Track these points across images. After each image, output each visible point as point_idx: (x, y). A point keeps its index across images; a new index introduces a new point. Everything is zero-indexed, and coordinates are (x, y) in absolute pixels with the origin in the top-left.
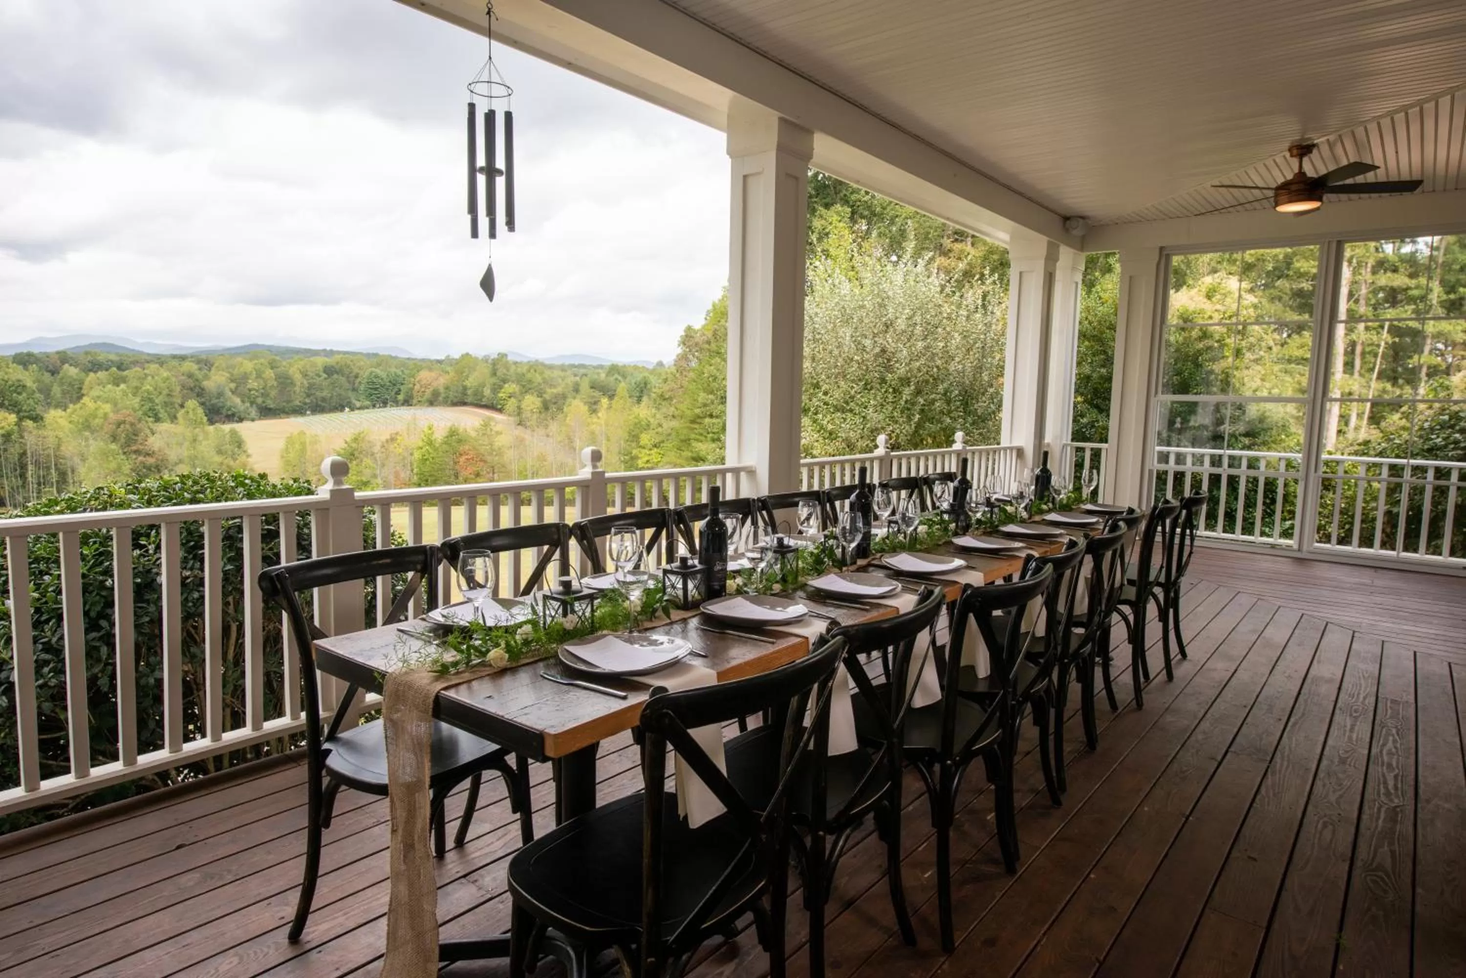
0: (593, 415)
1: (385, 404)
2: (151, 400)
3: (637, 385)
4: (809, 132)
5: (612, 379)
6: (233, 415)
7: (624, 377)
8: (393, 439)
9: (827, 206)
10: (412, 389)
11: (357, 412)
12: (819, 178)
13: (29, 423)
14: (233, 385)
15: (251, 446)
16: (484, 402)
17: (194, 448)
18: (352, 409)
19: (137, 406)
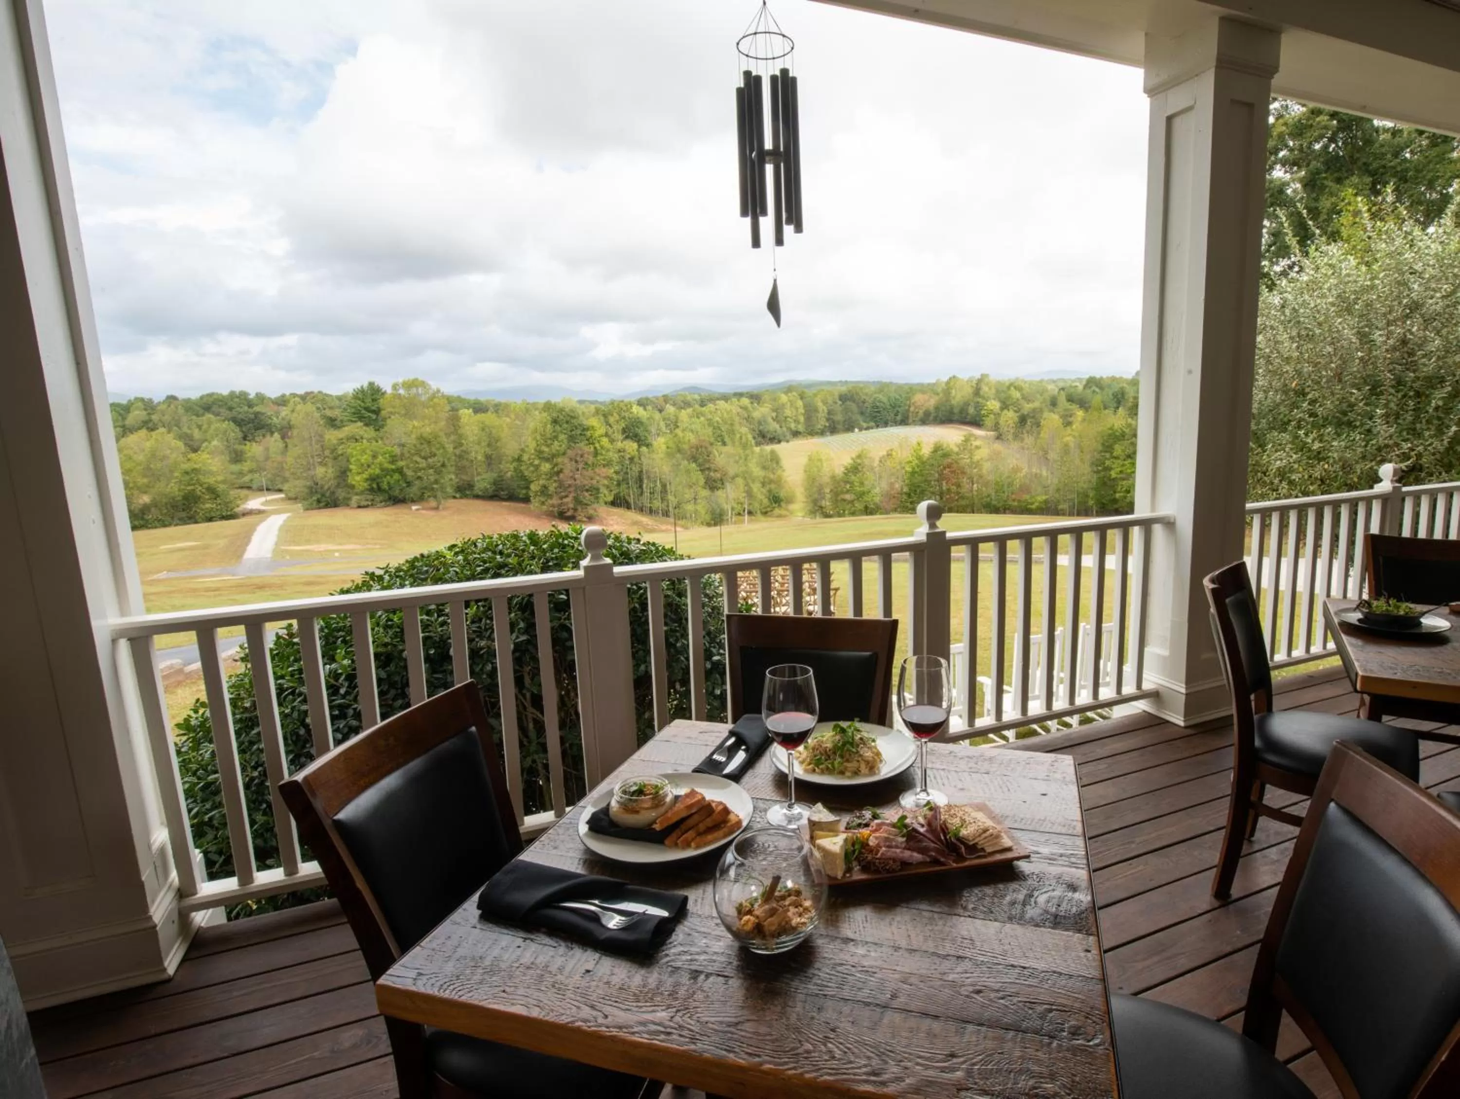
0: (1068, 428)
1: (886, 424)
2: (719, 428)
3: (1115, 395)
4: (1273, 33)
5: (1088, 391)
6: (774, 438)
7: (1101, 388)
8: (889, 455)
9: (1339, 181)
10: (908, 411)
11: (864, 432)
12: (1331, 149)
13: (644, 449)
14: (774, 414)
15: (785, 462)
16: (969, 418)
17: (746, 466)
18: (861, 429)
19: (711, 433)
